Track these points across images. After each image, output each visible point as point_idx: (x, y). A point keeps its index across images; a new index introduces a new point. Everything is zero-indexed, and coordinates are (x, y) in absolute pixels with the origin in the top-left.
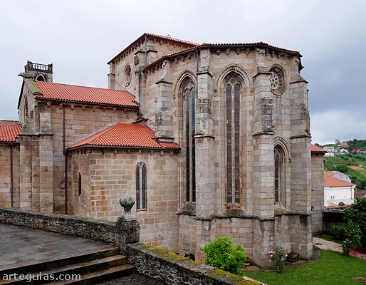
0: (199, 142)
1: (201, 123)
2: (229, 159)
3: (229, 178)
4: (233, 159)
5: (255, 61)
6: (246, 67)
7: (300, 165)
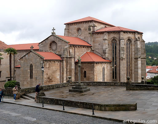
0: (122, 60)
1: (123, 55)
2: (127, 65)
3: (127, 71)
4: (128, 65)
5: (135, 36)
6: (132, 38)
7: (144, 67)
